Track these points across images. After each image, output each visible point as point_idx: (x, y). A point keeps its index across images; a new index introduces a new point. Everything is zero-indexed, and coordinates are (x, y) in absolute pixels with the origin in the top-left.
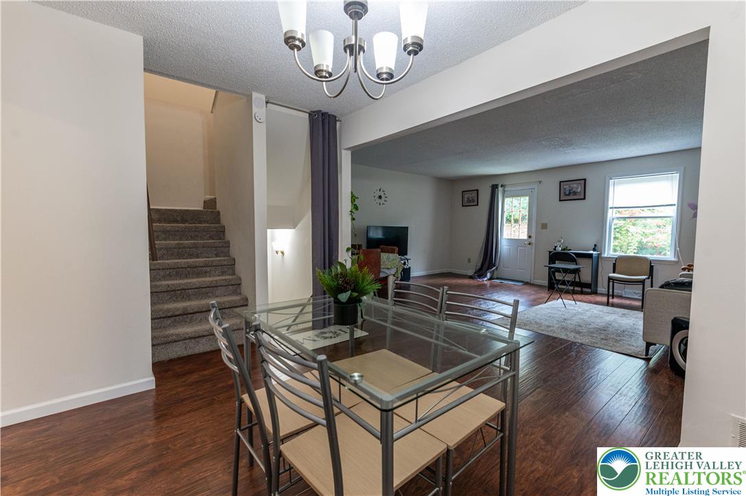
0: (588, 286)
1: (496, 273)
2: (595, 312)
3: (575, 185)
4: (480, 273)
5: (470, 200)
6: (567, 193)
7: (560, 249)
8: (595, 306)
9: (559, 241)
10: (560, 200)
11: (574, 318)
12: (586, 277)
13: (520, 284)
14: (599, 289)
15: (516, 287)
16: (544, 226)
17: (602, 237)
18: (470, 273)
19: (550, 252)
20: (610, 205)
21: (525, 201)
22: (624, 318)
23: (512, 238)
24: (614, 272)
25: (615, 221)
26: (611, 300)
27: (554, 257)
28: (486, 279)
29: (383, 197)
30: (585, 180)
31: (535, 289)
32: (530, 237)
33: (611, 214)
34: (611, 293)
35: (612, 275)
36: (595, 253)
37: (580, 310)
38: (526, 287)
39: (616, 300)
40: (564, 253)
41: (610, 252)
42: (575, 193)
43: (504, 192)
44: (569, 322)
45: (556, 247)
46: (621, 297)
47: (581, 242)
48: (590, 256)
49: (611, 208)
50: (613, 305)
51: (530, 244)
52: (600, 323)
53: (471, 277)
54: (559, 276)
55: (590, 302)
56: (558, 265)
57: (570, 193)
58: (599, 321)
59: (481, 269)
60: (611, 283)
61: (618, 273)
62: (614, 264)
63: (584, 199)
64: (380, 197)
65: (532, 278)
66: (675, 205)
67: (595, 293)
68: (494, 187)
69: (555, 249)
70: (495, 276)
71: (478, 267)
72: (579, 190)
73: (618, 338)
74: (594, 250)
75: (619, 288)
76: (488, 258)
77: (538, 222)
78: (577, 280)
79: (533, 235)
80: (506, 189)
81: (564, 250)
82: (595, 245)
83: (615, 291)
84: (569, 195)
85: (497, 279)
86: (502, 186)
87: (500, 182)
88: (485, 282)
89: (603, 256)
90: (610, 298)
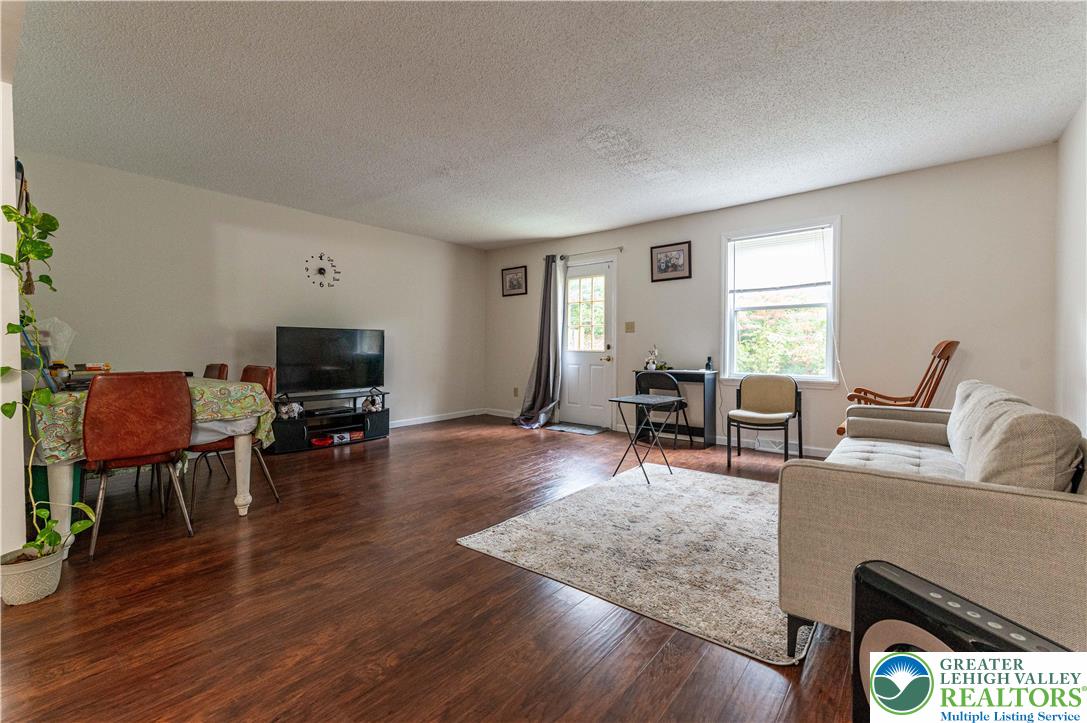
0: (699, 432)
1: (557, 413)
2: (702, 491)
3: (674, 253)
4: (529, 417)
5: (515, 287)
6: (663, 266)
7: (654, 367)
8: (705, 475)
9: (652, 353)
10: (653, 281)
11: (651, 516)
12: (696, 416)
13: (595, 432)
14: (718, 437)
15: (583, 440)
16: (630, 327)
17: (720, 343)
18: (516, 415)
19: (637, 373)
20: (730, 287)
21: (600, 281)
22: (752, 506)
23: (582, 348)
24: (739, 407)
25: (742, 315)
26: (735, 460)
27: (646, 382)
28: (537, 425)
29: (329, 271)
30: (689, 243)
31: (614, 441)
32: (609, 347)
33: (733, 302)
34: (734, 443)
35: (732, 412)
36: (708, 372)
37: (674, 491)
38: (601, 438)
39: (744, 460)
40: (659, 374)
41: (736, 366)
42: (675, 267)
43: (566, 268)
44: (639, 527)
45: (648, 363)
46: (752, 451)
47: (686, 355)
48: (700, 378)
49: (732, 292)
50: (741, 472)
51: (609, 360)
52: (700, 525)
53: (514, 423)
54: (654, 417)
55: (698, 468)
56: (654, 398)
57: (667, 267)
58: (702, 517)
59: (532, 407)
60: (734, 430)
61: (747, 409)
62: (739, 392)
63: (690, 277)
64: (321, 271)
65: (614, 424)
66: (829, 283)
67: (711, 445)
68: (550, 260)
69: (646, 368)
70: (556, 419)
71: (528, 404)
72: (681, 262)
73: (730, 576)
74: (708, 367)
75: (748, 438)
76: (543, 392)
77: (622, 324)
78: (682, 422)
79: (613, 344)
80: (569, 264)
81: (661, 368)
82: (709, 359)
83: (742, 440)
84: (665, 271)
85: (561, 423)
86: (562, 258)
87: (557, 251)
88: (537, 431)
89: (722, 377)
90: (734, 454)
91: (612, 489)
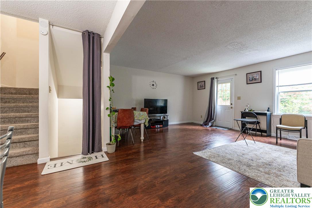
0: (265, 132)
1: (214, 123)
2: (267, 149)
3: (255, 75)
4: (206, 123)
5: (201, 86)
6: (251, 79)
7: (248, 110)
8: (267, 145)
9: (247, 106)
10: (247, 84)
11: (249, 154)
12: (263, 126)
13: (227, 129)
14: (272, 134)
15: (223, 131)
16: (239, 98)
17: (273, 103)
18: (202, 123)
19: (242, 112)
20: (277, 85)
21: (228, 85)
22: (287, 155)
23: (223, 105)
24: (281, 124)
25: (281, 94)
26: (279, 141)
27: (244, 115)
28: (208, 126)
29: (155, 85)
30: (261, 72)
31: (234, 132)
32: (231, 104)
33: (278, 90)
34: (279, 135)
35: (279, 126)
36: (268, 112)
37: (256, 148)
38: (229, 131)
39: (283, 142)
40: (249, 112)
41: (279, 110)
42: (255, 79)
43: (218, 81)
44: (245, 156)
45: (245, 109)
46: (286, 139)
47: (260, 107)
48: (265, 114)
49: (277, 86)
50: (281, 145)
51: (232, 108)
52: (267, 158)
53: (201, 125)
54: (248, 126)
55: (265, 142)
56: (247, 119)
57: (253, 79)
58: (267, 156)
59: (207, 121)
60: (279, 131)
61: (283, 125)
62: (281, 119)
63: (261, 82)
64: (153, 85)
65: (233, 127)
67: (270, 136)
68: (212, 79)
69: (245, 111)
70: (214, 125)
71: (205, 120)
72: (258, 77)
73: (279, 173)
74: (268, 111)
75: (284, 134)
76: (210, 116)
77: (236, 97)
78: (258, 128)
79: (233, 103)
80: (218, 80)
81: (250, 111)
82: (269, 108)
83: (282, 135)
84: (252, 80)
85: (215, 126)
86: (216, 78)
87: (215, 76)
88: (208, 128)
89: (274, 114)
90: (279, 140)
91: (235, 145)
